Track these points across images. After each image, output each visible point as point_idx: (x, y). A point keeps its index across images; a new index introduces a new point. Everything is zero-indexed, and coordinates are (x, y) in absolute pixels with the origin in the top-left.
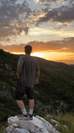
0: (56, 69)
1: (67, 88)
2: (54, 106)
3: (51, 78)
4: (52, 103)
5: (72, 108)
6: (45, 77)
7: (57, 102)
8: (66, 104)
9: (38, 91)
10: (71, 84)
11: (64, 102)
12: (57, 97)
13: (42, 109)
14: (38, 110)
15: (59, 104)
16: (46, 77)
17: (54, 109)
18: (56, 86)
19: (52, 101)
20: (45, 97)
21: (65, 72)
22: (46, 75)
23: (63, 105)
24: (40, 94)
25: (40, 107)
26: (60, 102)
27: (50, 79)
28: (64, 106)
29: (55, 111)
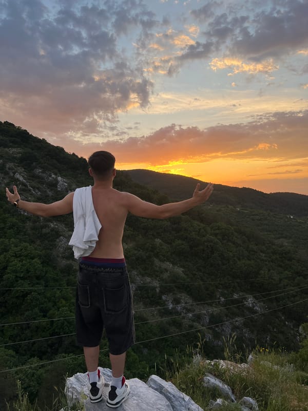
0: (230, 206)
1: (265, 258)
2: (227, 309)
3: (217, 231)
4: (223, 299)
5: (280, 314)
6: (200, 229)
7: (236, 296)
8: (262, 304)
9: (183, 267)
10: (274, 247)
11: (255, 297)
12: (236, 284)
13: (193, 316)
14: (184, 318)
15: (242, 302)
16: (202, 230)
17: (227, 316)
18: (231, 254)
19: (223, 295)
20: (201, 283)
21: (257, 215)
22: (202, 225)
23: (254, 307)
24: (187, 275)
25: (189, 311)
26: (245, 299)
27: (216, 235)
28: (257, 308)
29: (231, 323)
